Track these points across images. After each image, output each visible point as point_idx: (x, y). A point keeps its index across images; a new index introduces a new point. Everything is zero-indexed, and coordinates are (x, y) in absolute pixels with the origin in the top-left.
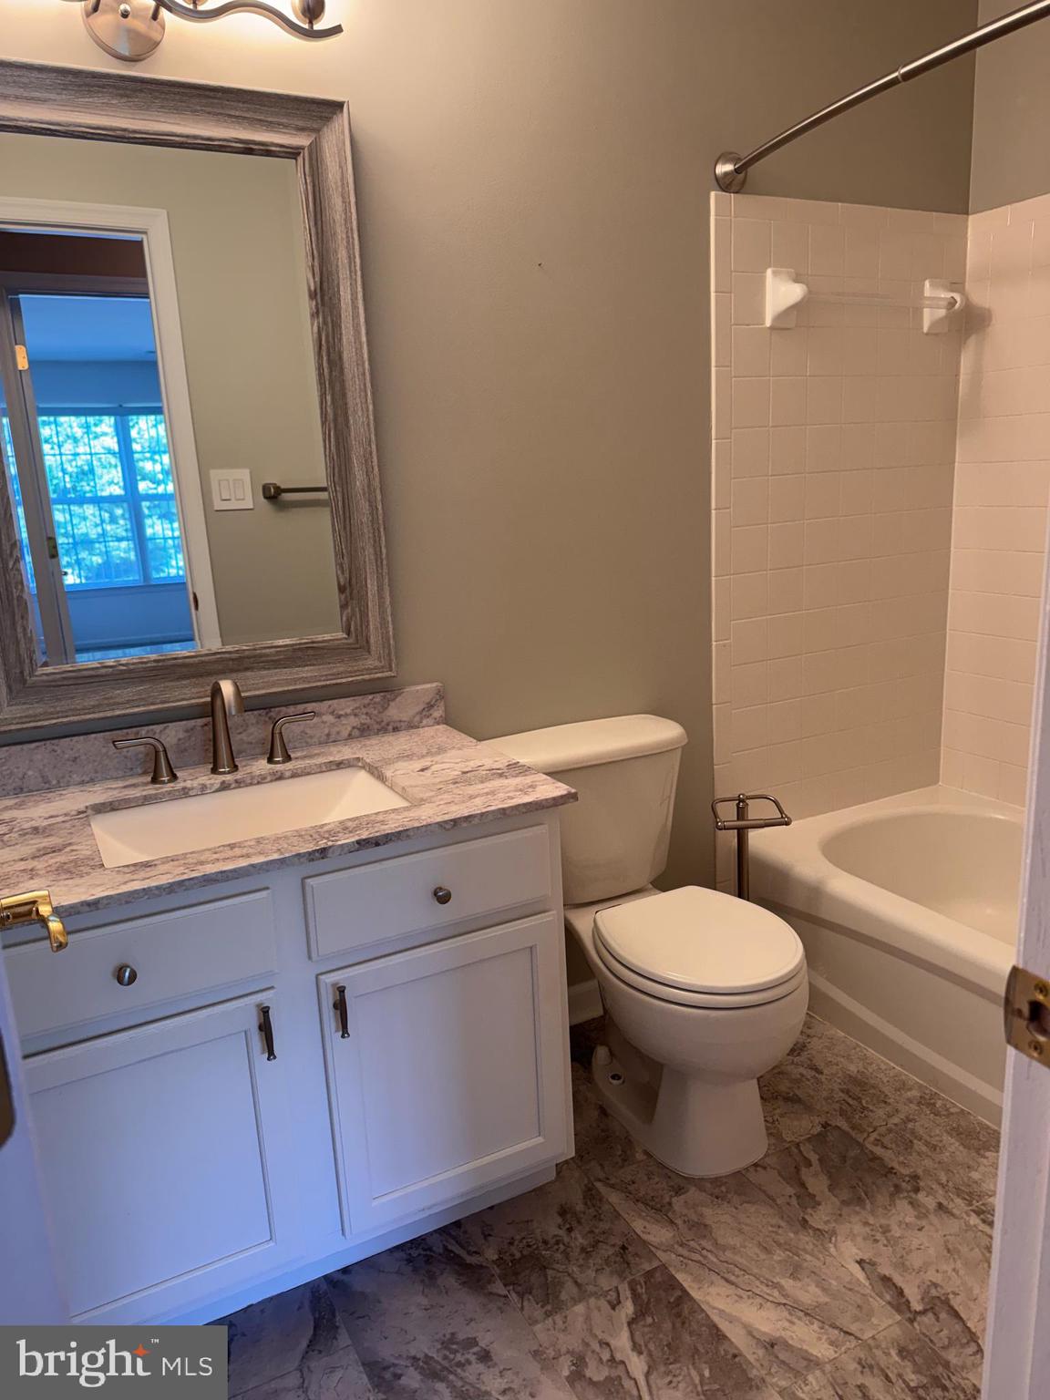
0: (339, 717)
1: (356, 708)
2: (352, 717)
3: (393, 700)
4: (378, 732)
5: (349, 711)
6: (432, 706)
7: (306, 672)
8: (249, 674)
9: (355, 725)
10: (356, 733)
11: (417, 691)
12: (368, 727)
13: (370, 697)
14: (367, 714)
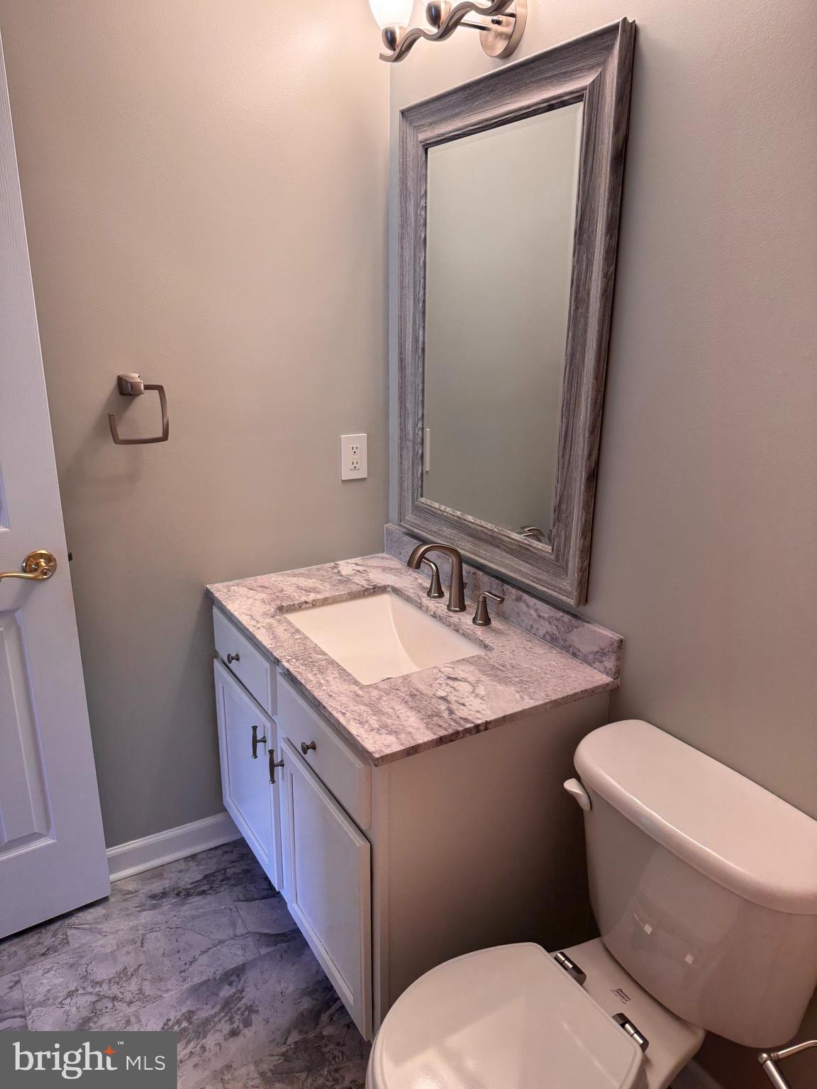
0: (540, 616)
1: (551, 617)
2: (547, 622)
3: (577, 627)
4: (563, 648)
5: (546, 616)
6: (605, 654)
7: (525, 567)
8: (497, 550)
9: (548, 630)
10: (548, 637)
11: (595, 632)
12: (556, 639)
13: (561, 614)
14: (557, 626)
